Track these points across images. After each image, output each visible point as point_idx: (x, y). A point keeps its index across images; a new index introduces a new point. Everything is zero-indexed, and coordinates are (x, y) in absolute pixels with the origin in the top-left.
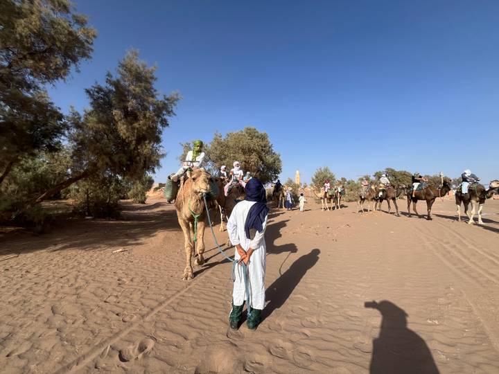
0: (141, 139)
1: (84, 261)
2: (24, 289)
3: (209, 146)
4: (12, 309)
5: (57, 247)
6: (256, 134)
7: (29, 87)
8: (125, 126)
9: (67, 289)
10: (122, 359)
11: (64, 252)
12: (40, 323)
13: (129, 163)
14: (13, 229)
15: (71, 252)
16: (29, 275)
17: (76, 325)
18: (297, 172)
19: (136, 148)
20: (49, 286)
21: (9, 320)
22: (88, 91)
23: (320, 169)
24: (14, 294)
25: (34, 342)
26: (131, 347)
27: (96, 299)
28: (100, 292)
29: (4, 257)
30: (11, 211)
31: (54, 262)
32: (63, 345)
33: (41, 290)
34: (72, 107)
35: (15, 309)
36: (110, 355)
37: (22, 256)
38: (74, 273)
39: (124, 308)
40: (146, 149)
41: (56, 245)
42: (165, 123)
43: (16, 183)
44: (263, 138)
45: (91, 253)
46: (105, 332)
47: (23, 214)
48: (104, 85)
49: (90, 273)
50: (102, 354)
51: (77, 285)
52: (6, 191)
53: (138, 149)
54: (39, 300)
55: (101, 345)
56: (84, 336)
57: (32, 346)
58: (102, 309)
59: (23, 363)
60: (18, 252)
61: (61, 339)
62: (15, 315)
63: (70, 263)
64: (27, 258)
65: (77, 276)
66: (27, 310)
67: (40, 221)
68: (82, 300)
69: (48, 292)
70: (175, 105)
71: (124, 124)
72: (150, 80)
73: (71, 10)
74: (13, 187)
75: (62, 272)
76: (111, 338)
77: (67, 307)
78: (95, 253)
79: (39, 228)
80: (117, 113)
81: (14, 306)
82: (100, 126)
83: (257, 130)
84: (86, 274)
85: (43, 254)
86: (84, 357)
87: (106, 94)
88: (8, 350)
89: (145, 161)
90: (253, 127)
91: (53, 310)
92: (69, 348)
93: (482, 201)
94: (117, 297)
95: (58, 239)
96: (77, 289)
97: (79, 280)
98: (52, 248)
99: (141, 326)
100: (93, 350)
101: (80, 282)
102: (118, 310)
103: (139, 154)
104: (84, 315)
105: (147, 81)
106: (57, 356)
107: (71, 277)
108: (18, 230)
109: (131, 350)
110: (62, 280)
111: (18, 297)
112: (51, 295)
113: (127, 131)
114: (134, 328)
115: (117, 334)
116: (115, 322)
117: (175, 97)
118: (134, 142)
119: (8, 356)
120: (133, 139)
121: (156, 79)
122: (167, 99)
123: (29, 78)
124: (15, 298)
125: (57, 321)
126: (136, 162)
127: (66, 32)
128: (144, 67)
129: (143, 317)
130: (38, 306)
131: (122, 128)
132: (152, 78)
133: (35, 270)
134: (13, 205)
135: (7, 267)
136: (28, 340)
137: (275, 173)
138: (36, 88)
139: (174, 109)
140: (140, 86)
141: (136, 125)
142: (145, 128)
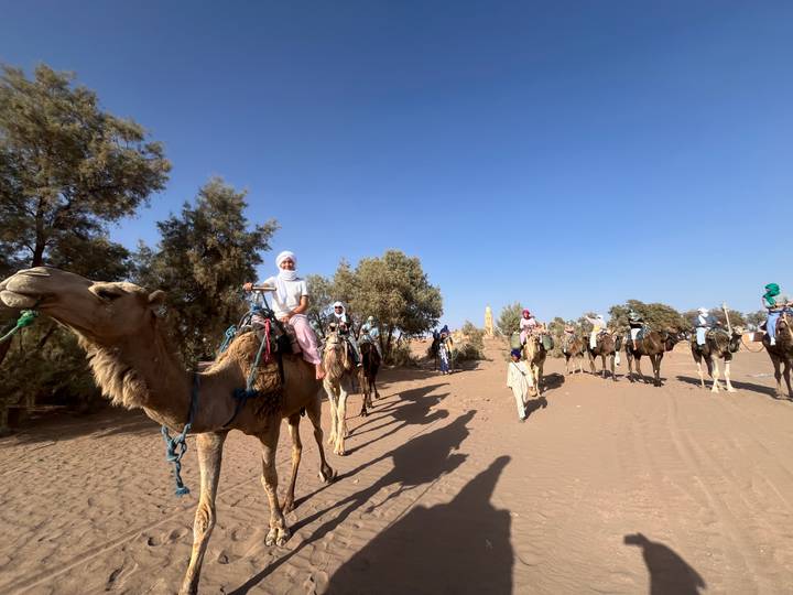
0: (223, 283)
1: (135, 450)
2: (60, 481)
3: (331, 280)
4: (45, 501)
5: (105, 433)
6: (402, 260)
7: (89, 226)
8: (202, 269)
9: (108, 482)
10: (150, 543)
11: (113, 439)
12: (74, 514)
13: (205, 316)
14: (51, 407)
15: (121, 439)
16: (67, 467)
17: (112, 516)
18: (488, 309)
19: (216, 296)
20: (89, 478)
21: (42, 511)
22: (160, 225)
23: (509, 307)
24: (48, 487)
25: (66, 530)
26: (163, 534)
27: (140, 491)
28: (146, 484)
29: (38, 445)
30: (53, 383)
31: (100, 450)
32: (95, 532)
33: (80, 482)
34: (141, 241)
35: (49, 501)
36: (139, 540)
37: (60, 444)
38: (121, 464)
39: (168, 501)
40: (230, 296)
41: (103, 429)
42: (258, 260)
43: (63, 346)
44: (413, 264)
45: (147, 439)
46: (141, 521)
47: (66, 387)
48: (180, 218)
49: (139, 464)
50: (132, 540)
51: (121, 478)
52: (48, 357)
53: (219, 297)
54: (75, 493)
55: (133, 532)
56: (117, 525)
57: (64, 533)
58: (143, 501)
59: (53, 546)
60: (56, 439)
61: (94, 527)
62: (49, 508)
63: (119, 453)
64: (66, 446)
65: (124, 467)
66: (61, 502)
67: (86, 397)
68: (123, 493)
69: (87, 485)
70: (271, 236)
71: (201, 266)
72: (238, 208)
73: (145, 136)
74: (58, 351)
75: (107, 462)
76: (145, 527)
77: (105, 500)
78: (152, 439)
79: (84, 406)
80: (192, 253)
81: (48, 498)
82: (171, 269)
83: (404, 254)
84: (135, 465)
85: (86, 441)
86: (114, 542)
87: (184, 227)
88: (41, 536)
89: (228, 313)
90: (397, 250)
91: (90, 503)
92: (101, 535)
93: (727, 356)
94: (164, 489)
95: (107, 421)
96: (120, 481)
97: (125, 472)
98: (100, 433)
99: (181, 517)
100: (123, 538)
101: (126, 473)
102: (160, 502)
103: (220, 303)
104: (122, 507)
105: (233, 210)
106: (88, 541)
107: (116, 469)
108: (57, 410)
109: (163, 537)
110: (105, 472)
111: (53, 490)
112: (89, 488)
113: (206, 274)
114: (173, 518)
115: (152, 524)
116: (154, 513)
117: (272, 226)
118: (215, 288)
119: (40, 540)
120: (213, 284)
121: (246, 206)
122: (261, 230)
123: (91, 217)
124: (50, 490)
125: (92, 513)
126: (216, 314)
127: (136, 167)
128: (231, 192)
129: (186, 509)
130: (74, 498)
131: (199, 272)
132: (241, 204)
133: (75, 461)
134: (55, 375)
135: (41, 457)
136: (61, 527)
137: (434, 316)
138: (97, 228)
139: (270, 242)
140: (224, 219)
141: (218, 266)
142: (229, 269)
